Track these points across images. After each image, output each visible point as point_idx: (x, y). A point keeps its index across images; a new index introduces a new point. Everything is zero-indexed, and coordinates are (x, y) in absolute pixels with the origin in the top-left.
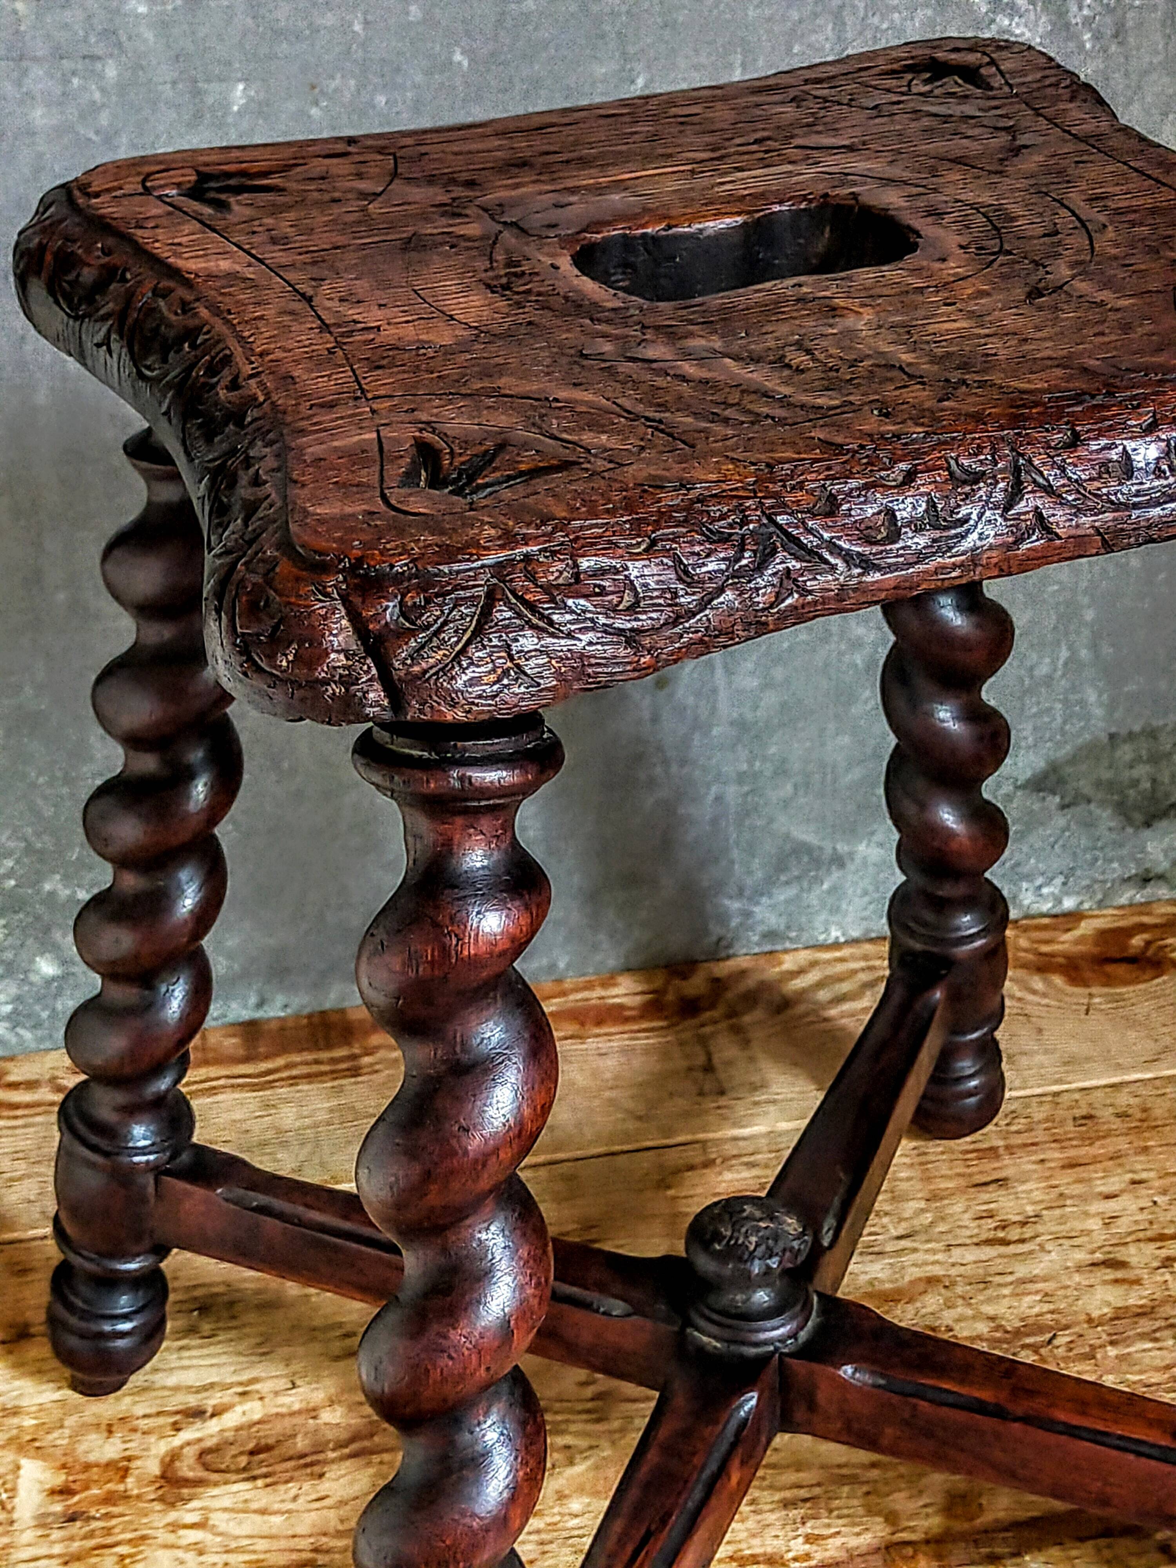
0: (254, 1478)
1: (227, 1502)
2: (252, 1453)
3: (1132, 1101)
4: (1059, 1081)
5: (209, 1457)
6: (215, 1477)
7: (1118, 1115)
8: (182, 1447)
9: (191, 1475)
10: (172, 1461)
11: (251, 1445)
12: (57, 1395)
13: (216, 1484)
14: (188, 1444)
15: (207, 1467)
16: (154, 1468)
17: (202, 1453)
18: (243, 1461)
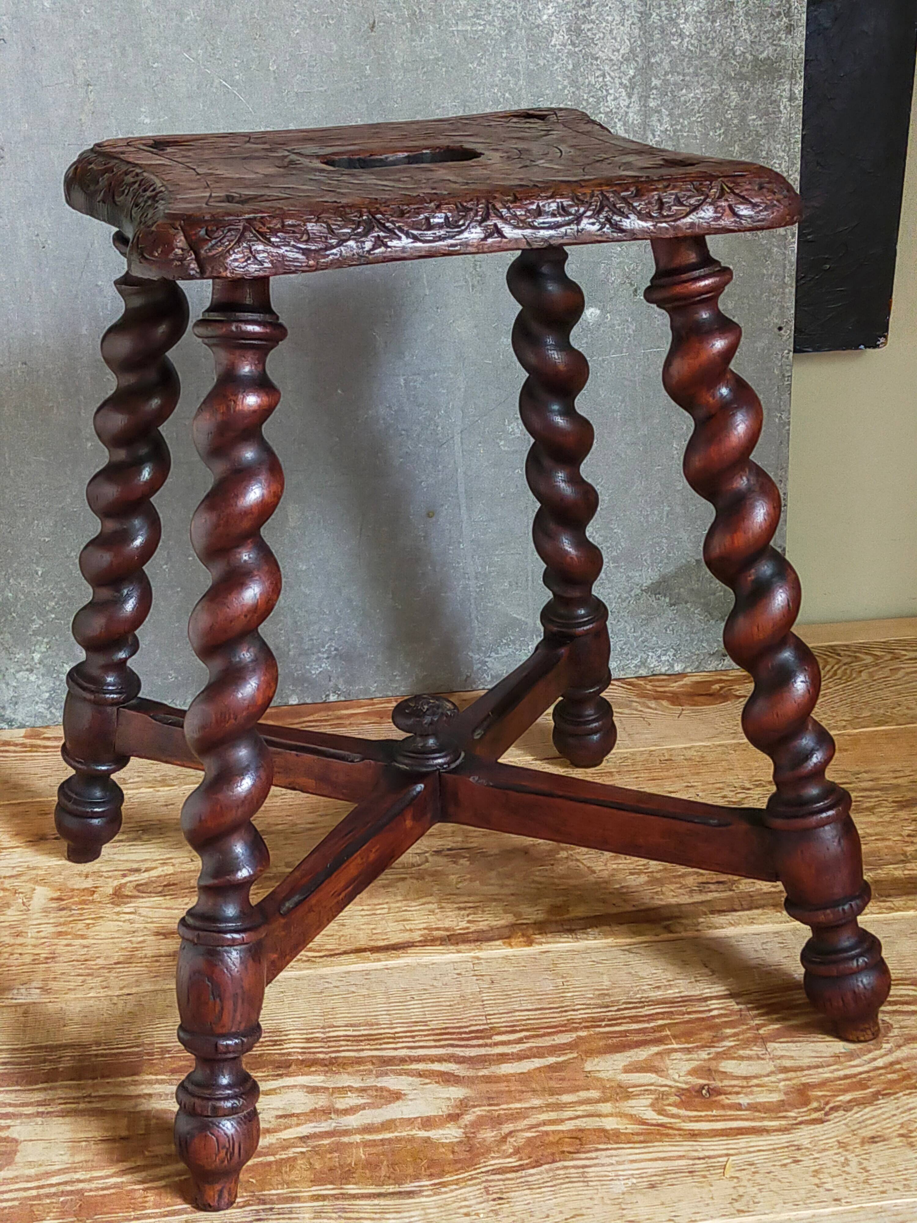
0: (165, 896)
1: (148, 905)
2: (165, 886)
3: (695, 754)
4: (655, 745)
5: (140, 888)
6: (144, 895)
7: (686, 760)
8: (126, 883)
9: (130, 894)
10: (120, 888)
11: (165, 883)
12: (60, 862)
13: (143, 897)
14: (131, 882)
15: (139, 891)
16: (111, 891)
17: (138, 885)
18: (160, 889)
